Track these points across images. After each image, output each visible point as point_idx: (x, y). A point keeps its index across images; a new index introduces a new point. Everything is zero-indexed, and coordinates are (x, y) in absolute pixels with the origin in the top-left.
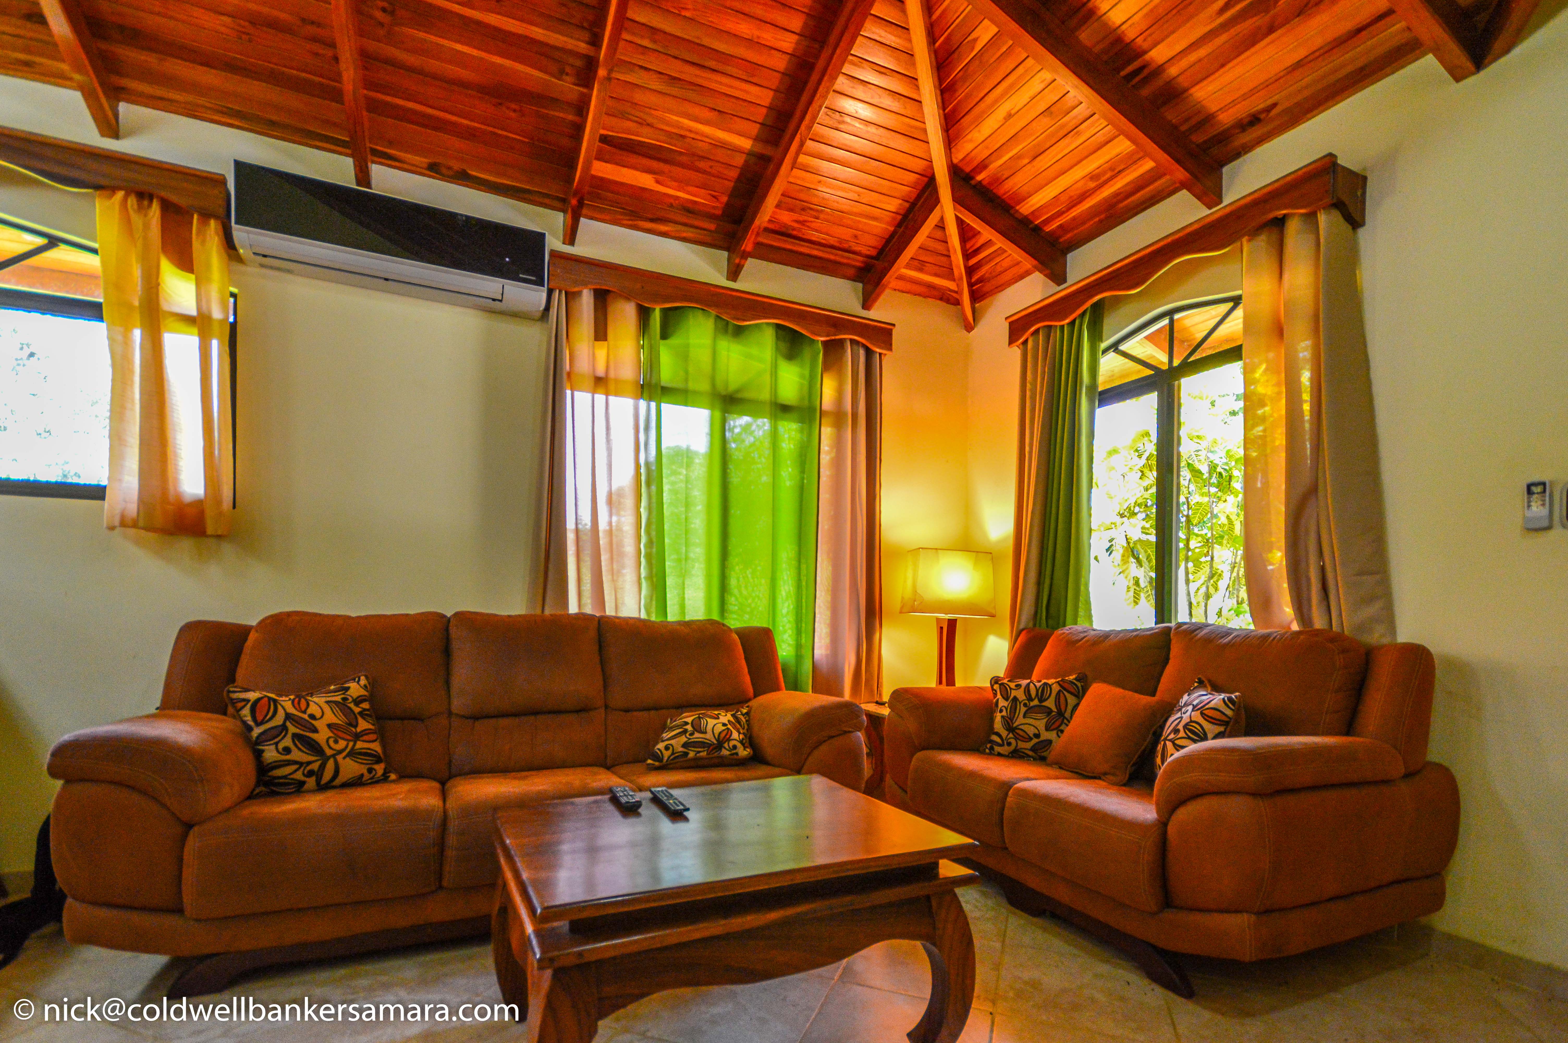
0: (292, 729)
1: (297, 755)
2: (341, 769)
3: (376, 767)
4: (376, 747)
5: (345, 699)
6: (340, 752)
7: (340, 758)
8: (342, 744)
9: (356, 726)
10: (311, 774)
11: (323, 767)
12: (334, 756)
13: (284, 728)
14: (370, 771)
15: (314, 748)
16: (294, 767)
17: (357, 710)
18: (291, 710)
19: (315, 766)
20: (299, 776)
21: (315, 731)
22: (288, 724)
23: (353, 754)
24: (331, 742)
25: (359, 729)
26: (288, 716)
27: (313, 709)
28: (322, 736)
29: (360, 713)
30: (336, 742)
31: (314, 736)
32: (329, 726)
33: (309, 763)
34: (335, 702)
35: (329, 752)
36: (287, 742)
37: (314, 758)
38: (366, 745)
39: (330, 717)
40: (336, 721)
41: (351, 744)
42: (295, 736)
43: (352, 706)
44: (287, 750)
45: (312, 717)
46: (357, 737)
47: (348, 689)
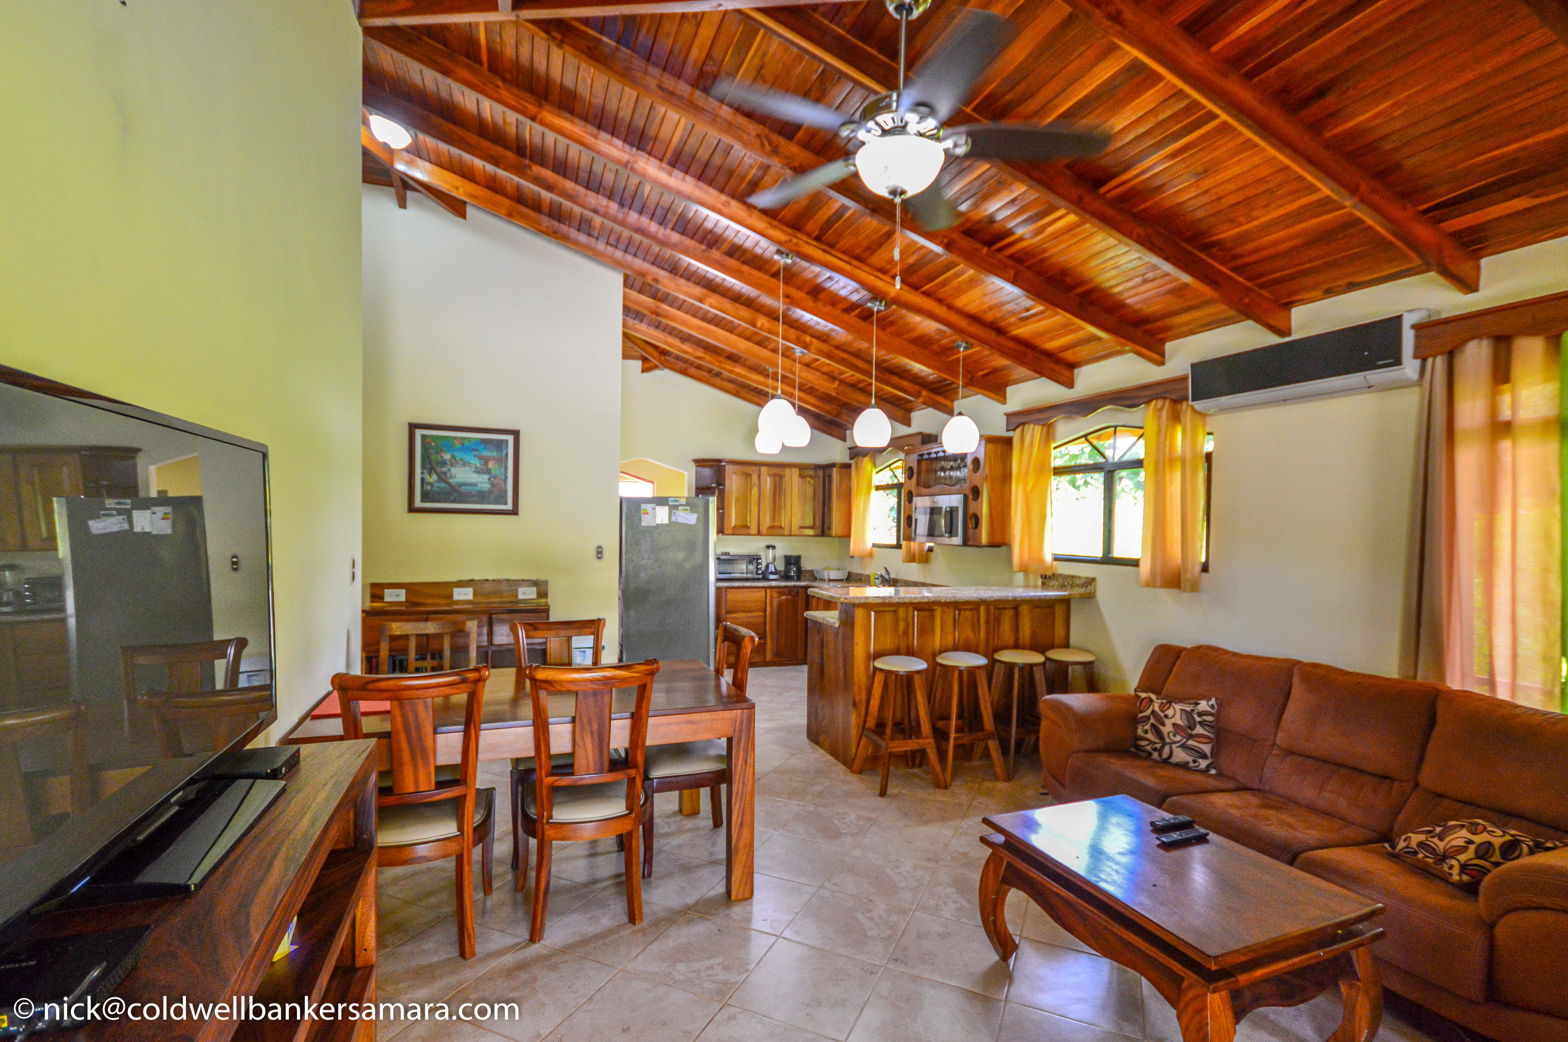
0: (1152, 720)
1: (1150, 736)
2: (1174, 754)
3: (1200, 760)
4: (1207, 748)
5: (1193, 710)
6: (1175, 742)
7: (1174, 746)
8: (1178, 738)
9: (1192, 730)
10: (1155, 749)
11: (1163, 747)
12: (1170, 744)
13: (1148, 718)
14: (1195, 761)
15: (1159, 735)
16: (1147, 743)
17: (1198, 719)
18: (1157, 709)
19: (1158, 746)
20: (1149, 748)
21: (1163, 724)
22: (1152, 717)
23: (1183, 746)
24: (1171, 734)
25: (1194, 732)
26: (1153, 712)
27: (1170, 712)
28: (1167, 729)
29: (1200, 723)
30: (1174, 735)
31: (1161, 728)
32: (1174, 725)
33: (1155, 743)
34: (1186, 711)
35: (1168, 740)
36: (1147, 727)
37: (1157, 741)
38: (1196, 744)
39: (1178, 720)
40: (1179, 722)
41: (1184, 740)
42: (1152, 725)
43: (1195, 716)
44: (1146, 732)
45: (1166, 716)
46: (1191, 737)
47: (1197, 704)
